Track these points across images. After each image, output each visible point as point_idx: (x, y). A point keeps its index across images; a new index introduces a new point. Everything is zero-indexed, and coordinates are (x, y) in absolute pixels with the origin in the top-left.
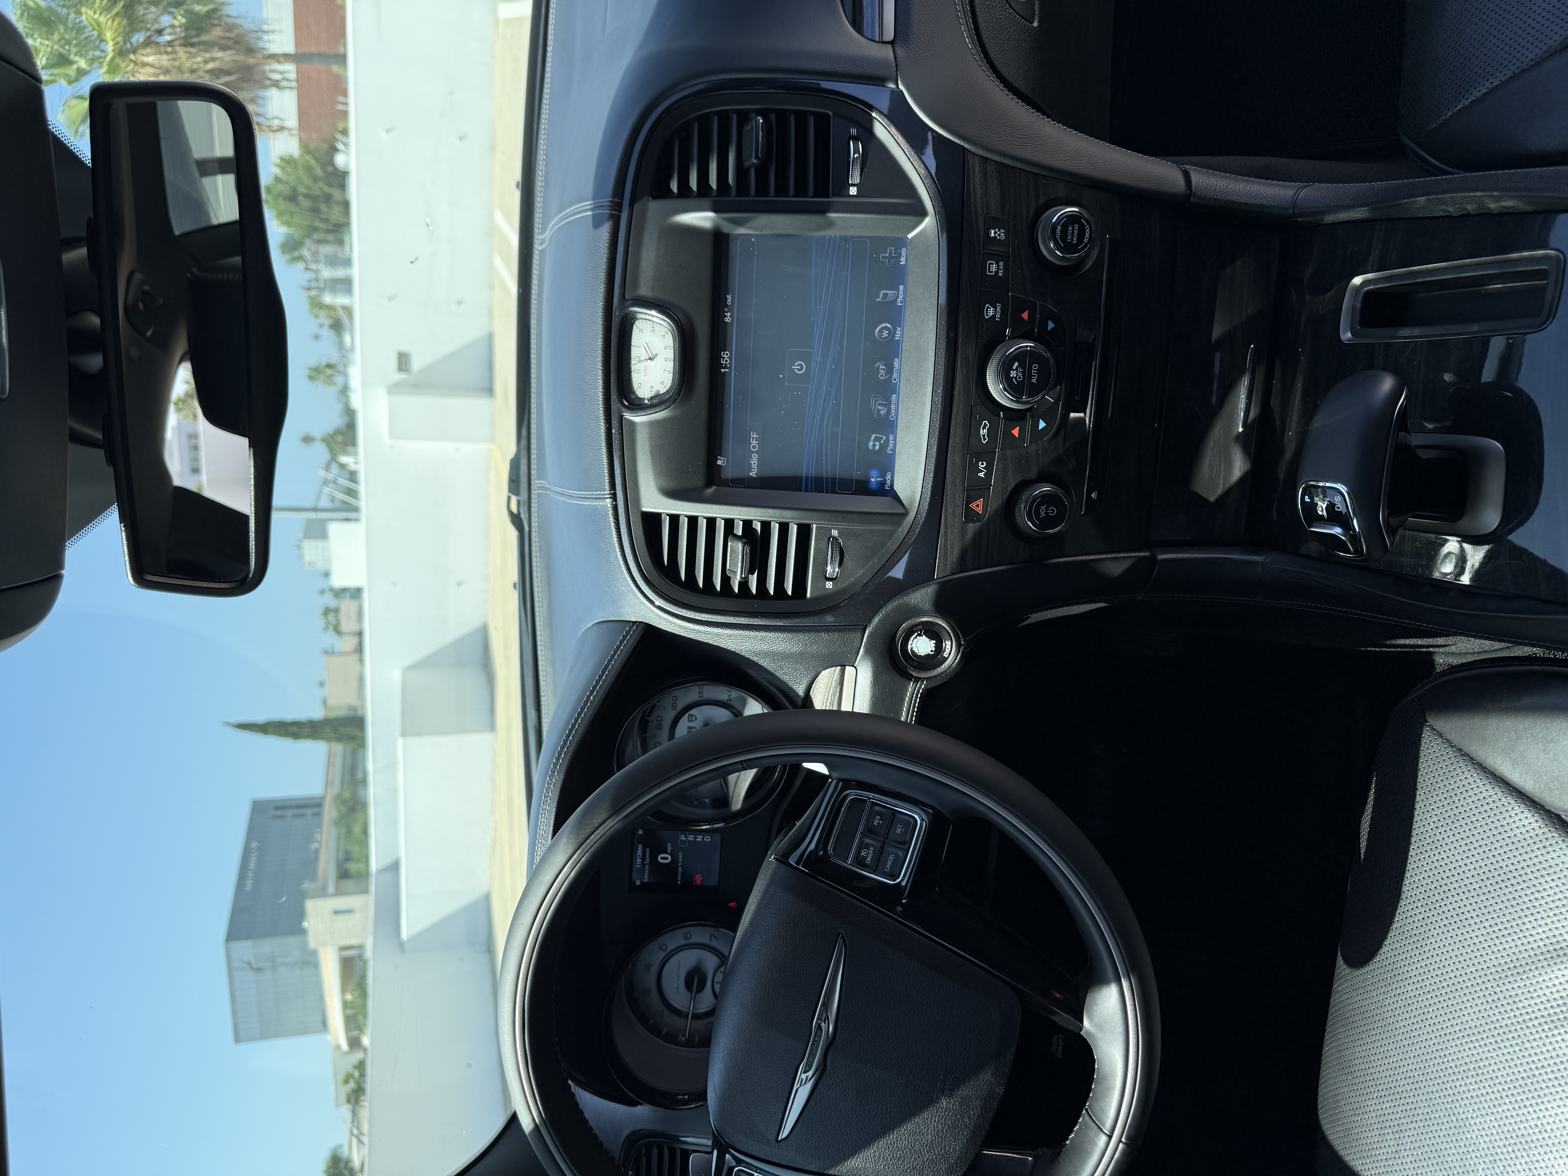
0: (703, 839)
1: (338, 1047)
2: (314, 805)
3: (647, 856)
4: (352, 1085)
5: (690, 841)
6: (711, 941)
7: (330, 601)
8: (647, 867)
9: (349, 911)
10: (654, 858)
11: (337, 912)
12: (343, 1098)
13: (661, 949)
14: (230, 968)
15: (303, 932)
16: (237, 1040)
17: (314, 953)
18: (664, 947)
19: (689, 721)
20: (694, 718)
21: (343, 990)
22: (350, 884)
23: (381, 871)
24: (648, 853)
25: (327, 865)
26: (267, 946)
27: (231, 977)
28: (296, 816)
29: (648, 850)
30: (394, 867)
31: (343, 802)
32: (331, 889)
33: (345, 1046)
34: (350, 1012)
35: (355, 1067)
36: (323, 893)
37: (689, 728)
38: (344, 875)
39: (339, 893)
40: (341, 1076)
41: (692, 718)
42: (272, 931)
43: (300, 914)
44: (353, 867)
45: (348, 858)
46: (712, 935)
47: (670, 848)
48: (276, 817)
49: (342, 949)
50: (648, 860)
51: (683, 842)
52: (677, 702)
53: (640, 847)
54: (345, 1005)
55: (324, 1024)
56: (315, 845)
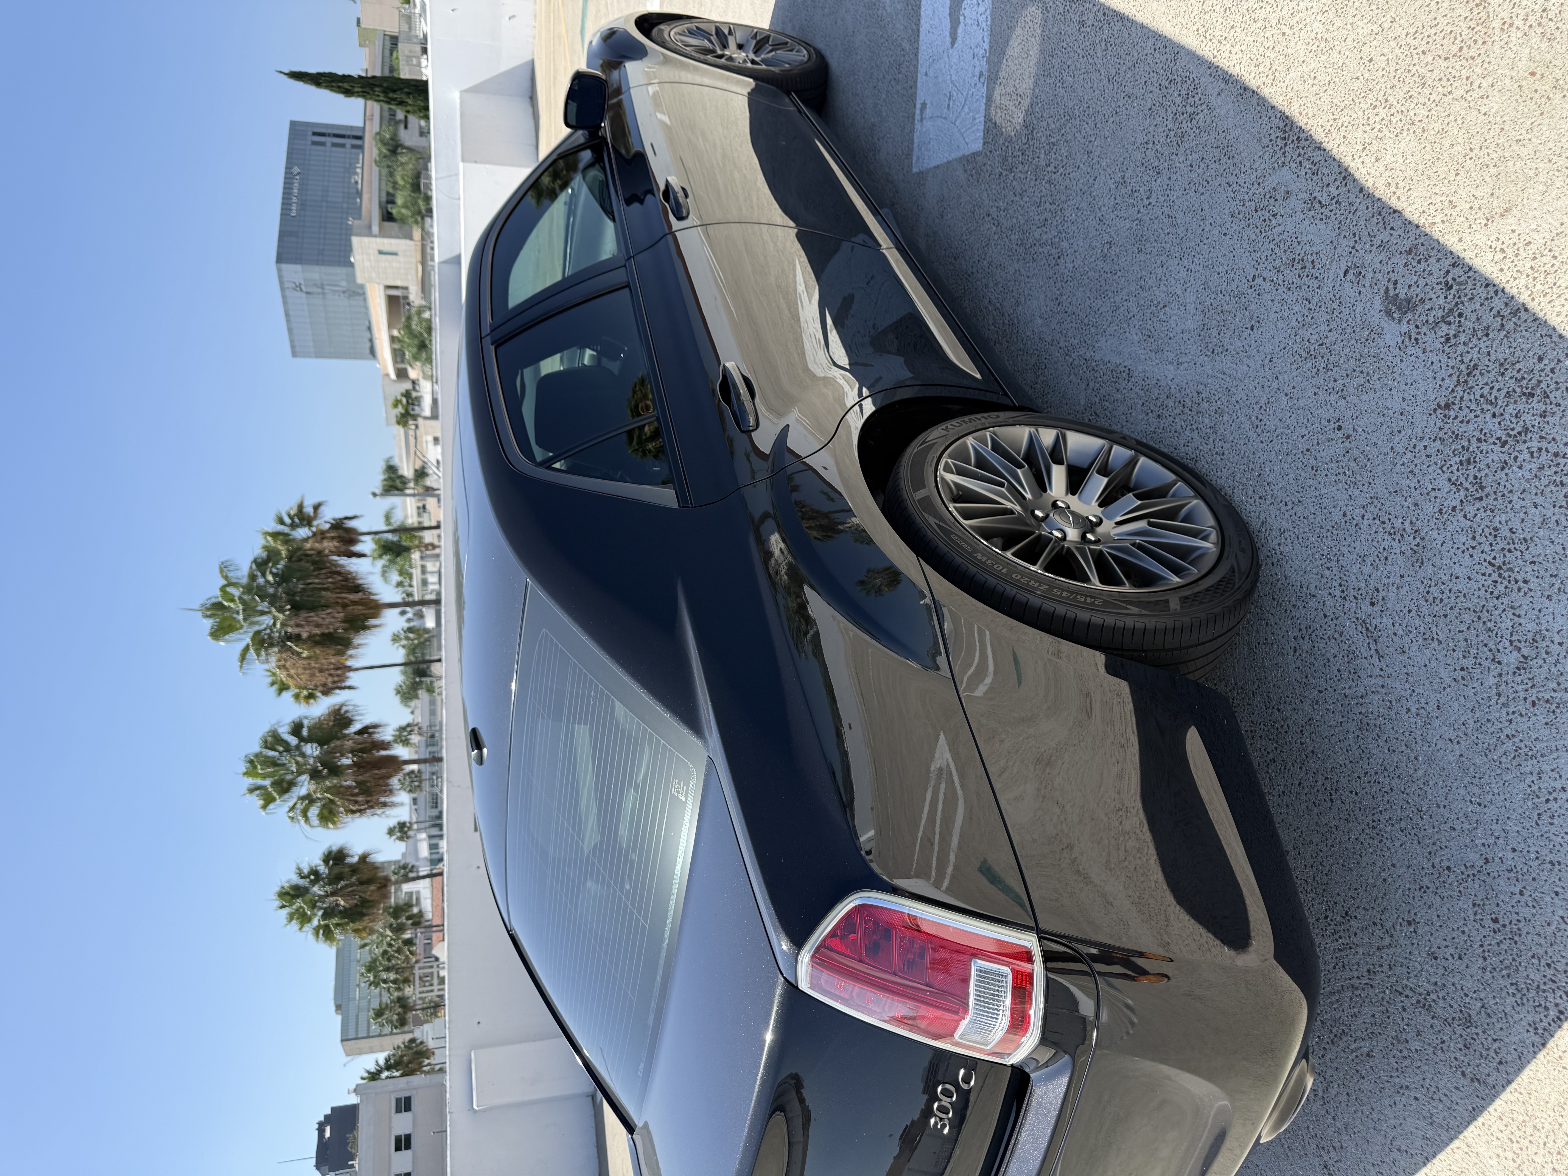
1: (388, 375)
2: (354, 137)
4: (400, 409)
9: (393, 253)
11: (382, 252)
12: (394, 420)
14: (283, 289)
15: (350, 265)
16: (294, 354)
17: (362, 287)
21: (390, 326)
22: (393, 227)
25: (370, 205)
26: (316, 273)
27: (284, 297)
28: (334, 145)
31: (383, 142)
32: (375, 229)
33: (393, 376)
34: (397, 346)
35: (403, 395)
36: (367, 232)
38: (386, 217)
39: (383, 234)
40: (390, 402)
42: (320, 258)
43: (347, 248)
44: (395, 210)
45: (390, 200)
48: (314, 143)
49: (388, 287)
54: (393, 339)
55: (372, 352)
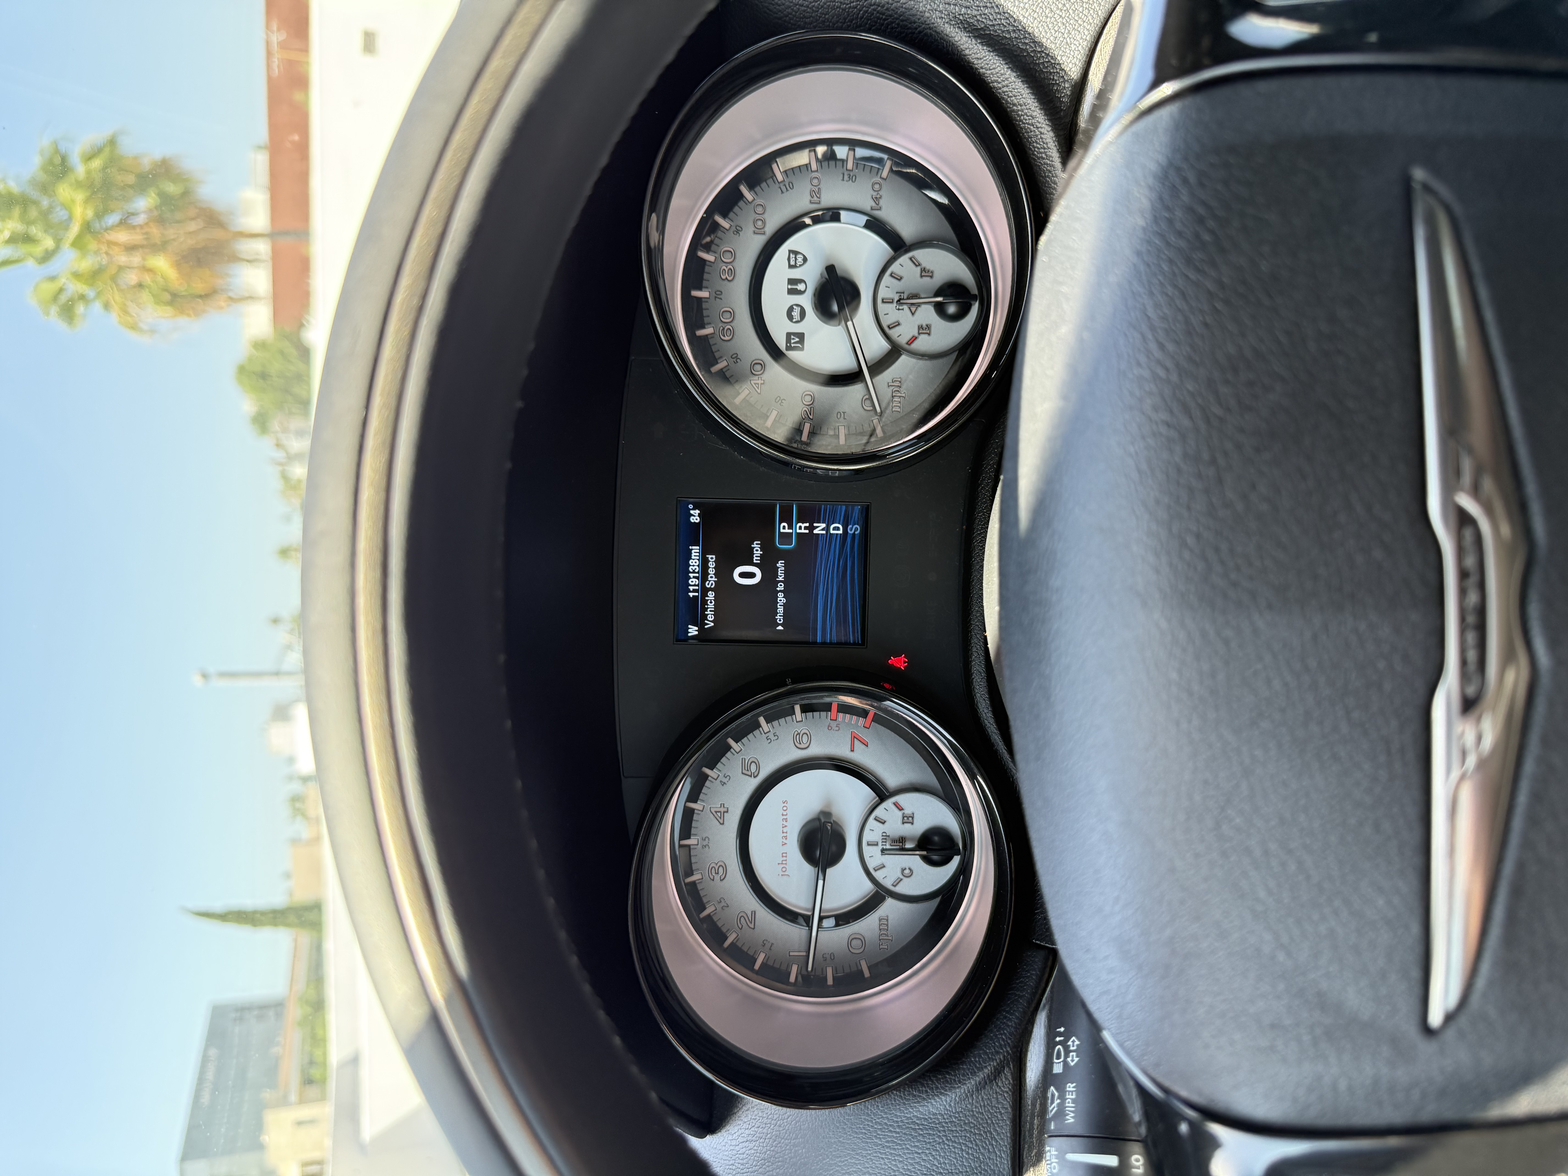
0: (827, 529)
2: (277, 1007)
3: (711, 572)
5: (799, 535)
6: (852, 750)
7: (296, 787)
8: (711, 595)
9: (312, 1122)
10: (725, 573)
11: (300, 1123)
13: (747, 772)
15: (260, 1147)
18: (753, 768)
19: (790, 266)
20: (800, 259)
22: (312, 1091)
23: (342, 1066)
24: (712, 565)
25: (289, 1070)
28: (257, 1018)
29: (711, 558)
30: (354, 1061)
31: (307, 1002)
32: (293, 1097)
36: (283, 1102)
37: (791, 281)
38: (308, 1081)
39: (302, 1101)
41: (796, 259)
43: (259, 1126)
44: (315, 1073)
45: (312, 1063)
46: (854, 737)
47: (757, 552)
48: (237, 1021)
49: (305, 1164)
50: (711, 582)
51: (786, 537)
52: (766, 216)
53: (695, 550)
56: (275, 1050)
